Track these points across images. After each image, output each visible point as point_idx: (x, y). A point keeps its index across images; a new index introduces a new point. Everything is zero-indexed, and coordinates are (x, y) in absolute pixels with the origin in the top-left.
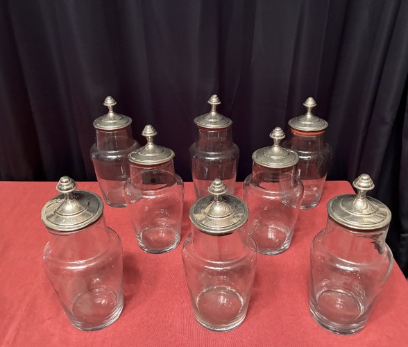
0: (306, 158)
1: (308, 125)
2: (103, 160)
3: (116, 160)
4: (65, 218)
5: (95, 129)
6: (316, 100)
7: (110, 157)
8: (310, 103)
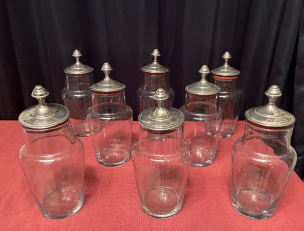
0: (224, 97)
1: (225, 72)
2: (71, 98)
3: (81, 98)
4: (38, 119)
5: (65, 75)
6: (231, 54)
7: (77, 95)
8: (227, 56)
